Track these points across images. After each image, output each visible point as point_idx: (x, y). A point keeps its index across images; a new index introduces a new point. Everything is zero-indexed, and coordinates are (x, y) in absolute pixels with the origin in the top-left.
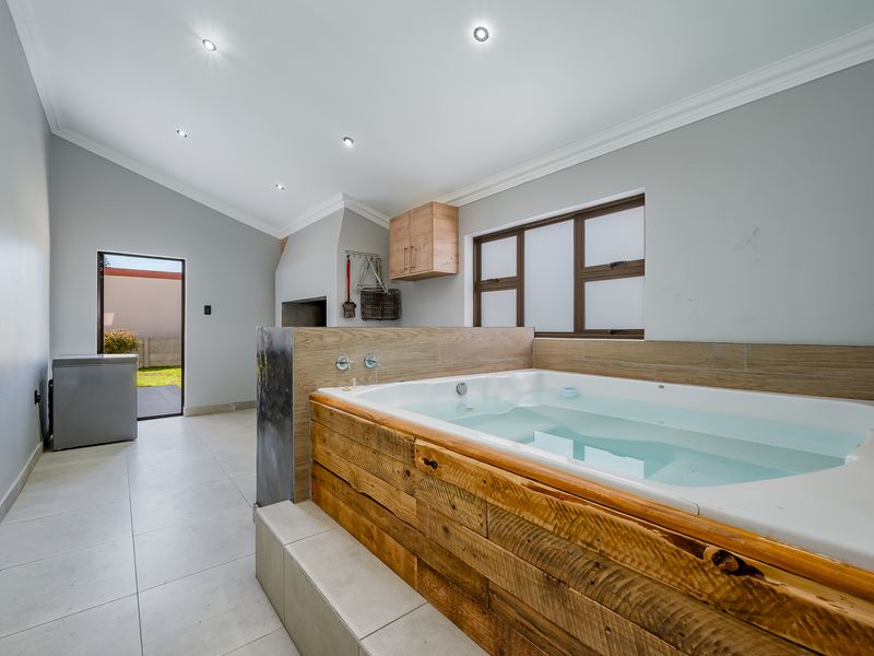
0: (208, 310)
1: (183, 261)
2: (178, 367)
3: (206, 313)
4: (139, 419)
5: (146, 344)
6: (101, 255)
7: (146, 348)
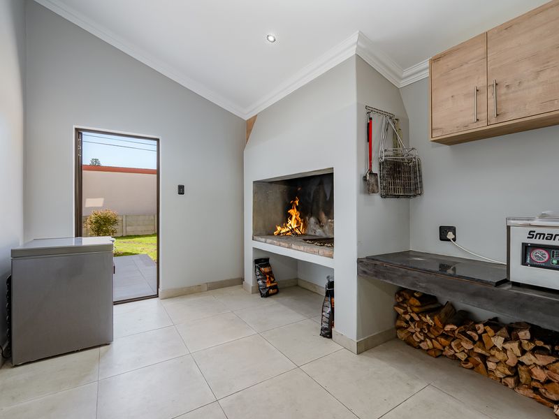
0: (181, 190)
1: (158, 140)
2: (153, 235)
3: (179, 193)
4: (116, 303)
5: (124, 220)
6: (79, 132)
7: (124, 222)
